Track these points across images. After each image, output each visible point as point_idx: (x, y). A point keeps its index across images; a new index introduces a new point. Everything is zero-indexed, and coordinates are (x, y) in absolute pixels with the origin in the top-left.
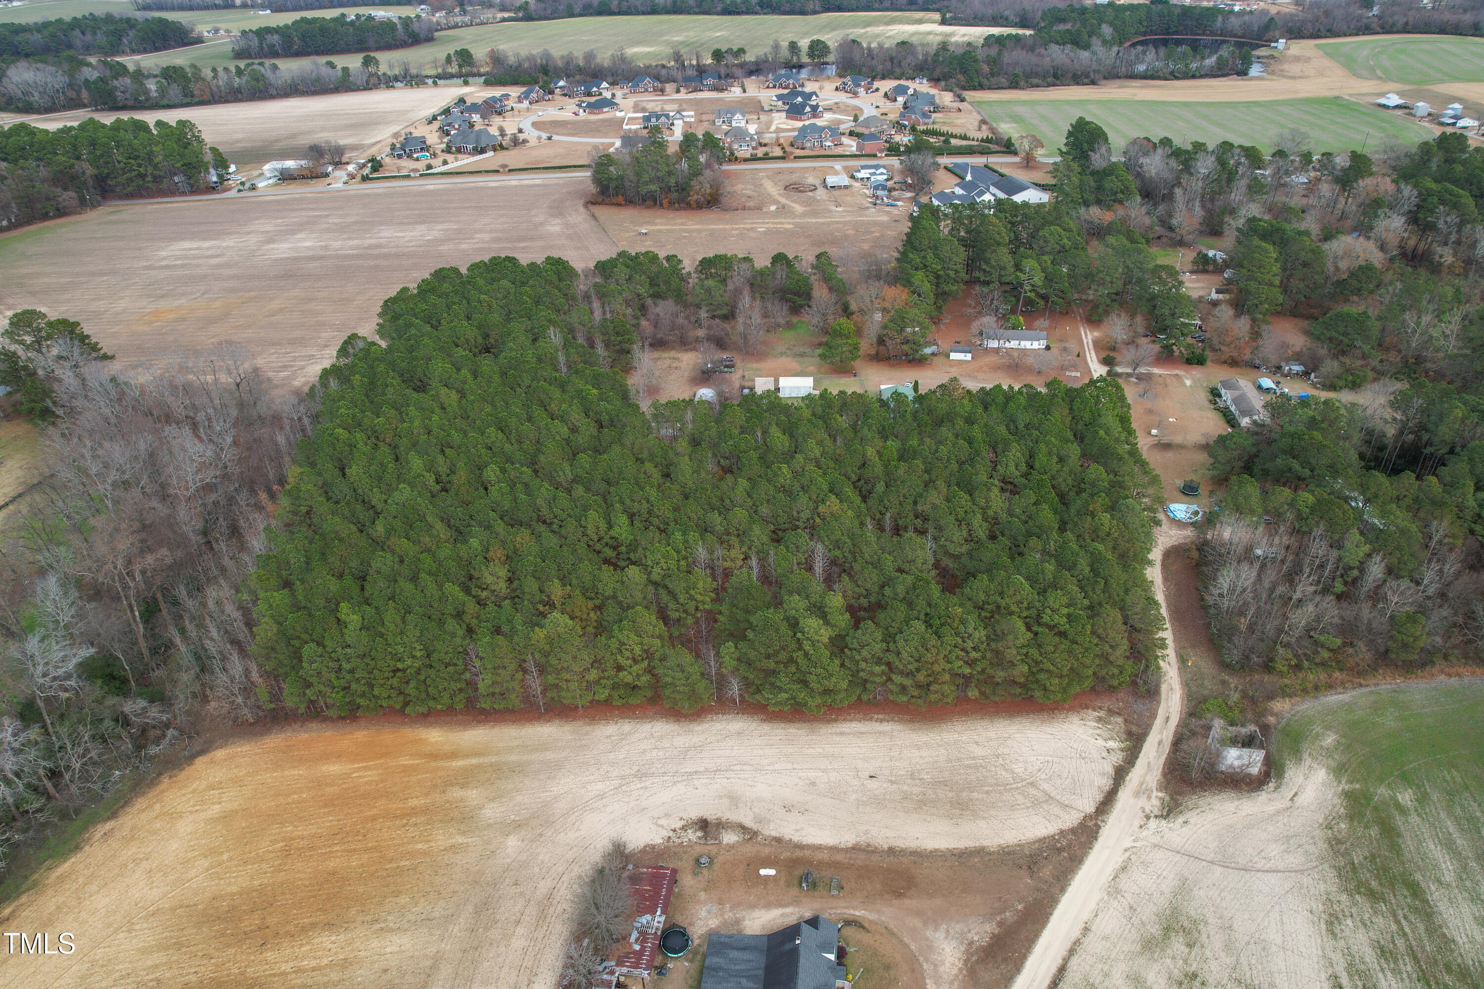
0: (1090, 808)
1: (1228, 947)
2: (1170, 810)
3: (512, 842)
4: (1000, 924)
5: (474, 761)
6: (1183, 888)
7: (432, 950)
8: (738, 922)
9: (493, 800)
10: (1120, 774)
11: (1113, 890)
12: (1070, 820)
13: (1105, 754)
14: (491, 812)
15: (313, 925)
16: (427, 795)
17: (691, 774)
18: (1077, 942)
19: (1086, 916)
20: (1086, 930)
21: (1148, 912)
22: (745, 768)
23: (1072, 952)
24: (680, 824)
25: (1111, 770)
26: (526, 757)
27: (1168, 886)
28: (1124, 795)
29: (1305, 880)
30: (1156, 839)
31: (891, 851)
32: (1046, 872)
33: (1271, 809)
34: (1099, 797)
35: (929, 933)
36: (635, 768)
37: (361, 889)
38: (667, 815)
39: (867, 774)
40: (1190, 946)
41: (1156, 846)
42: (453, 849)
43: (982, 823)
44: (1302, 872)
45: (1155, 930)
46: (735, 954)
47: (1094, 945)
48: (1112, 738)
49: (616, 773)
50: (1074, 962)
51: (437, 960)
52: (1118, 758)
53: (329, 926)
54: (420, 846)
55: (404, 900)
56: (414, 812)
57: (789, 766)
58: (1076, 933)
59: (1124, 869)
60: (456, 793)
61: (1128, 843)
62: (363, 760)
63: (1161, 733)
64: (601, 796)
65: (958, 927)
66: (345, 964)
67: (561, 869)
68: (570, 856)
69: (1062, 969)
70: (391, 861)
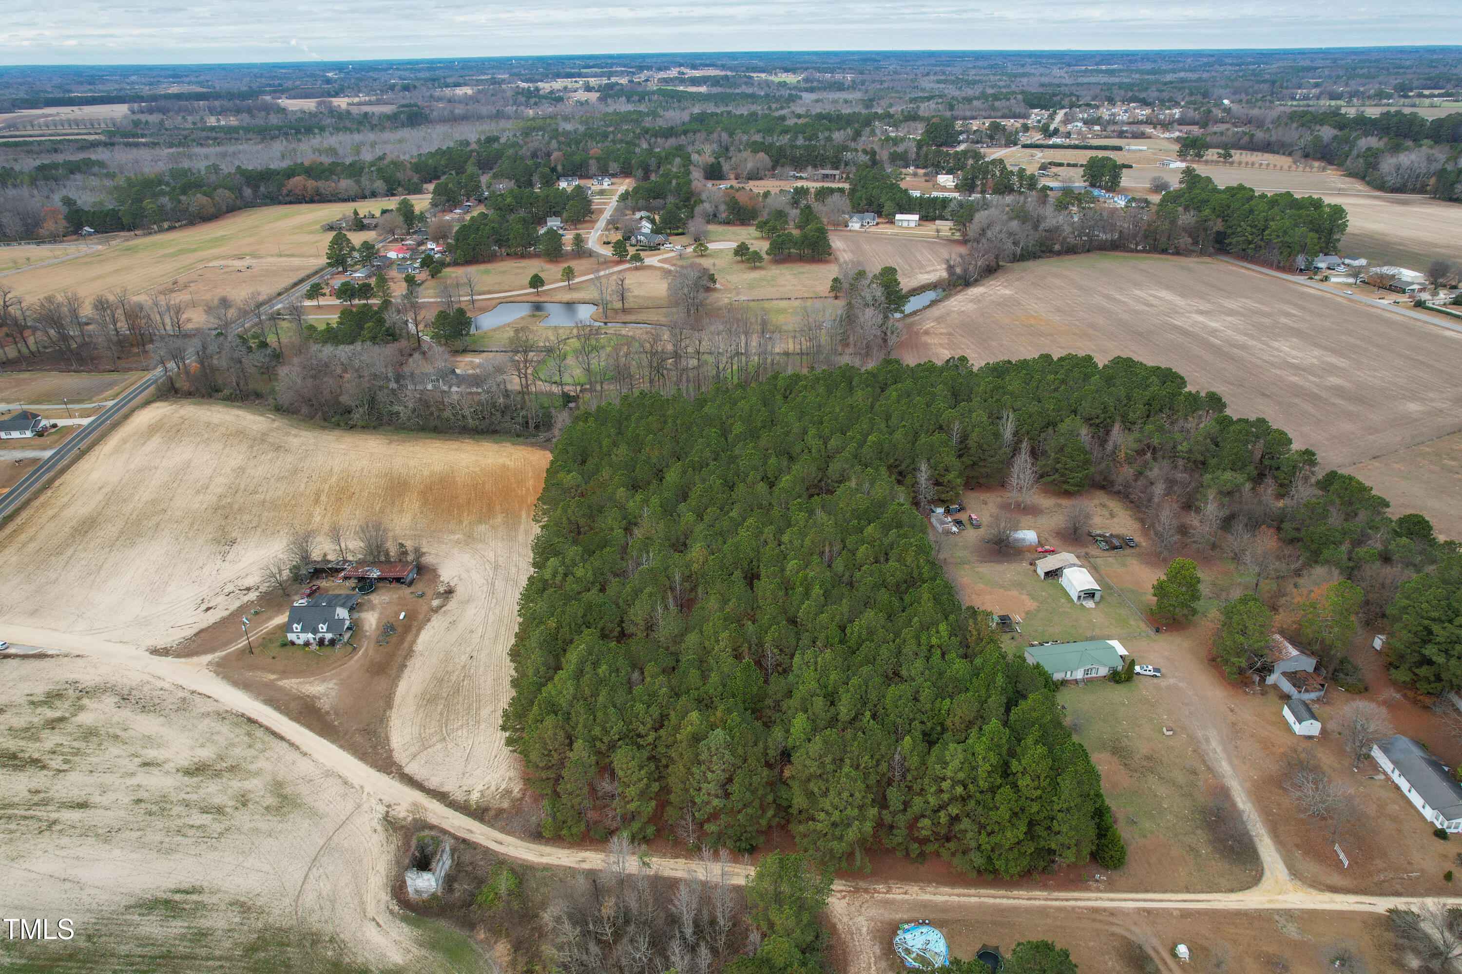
0: (407, 770)
1: (257, 830)
2: (390, 823)
4: (328, 713)
6: (314, 814)
10: (442, 797)
11: (329, 774)
12: (400, 756)
13: (465, 788)
17: (493, 584)
18: (297, 748)
19: (315, 756)
20: (305, 754)
21: (304, 790)
23: (292, 745)
24: (452, 584)
25: (445, 789)
27: (321, 805)
28: (417, 796)
29: (287, 901)
30: (365, 807)
31: (404, 666)
32: (358, 738)
33: (369, 898)
34: (418, 777)
35: (334, 681)
38: (461, 580)
39: (475, 654)
40: (267, 808)
41: (359, 806)
43: (413, 709)
44: (296, 900)
45: (288, 790)
47: (291, 755)
48: (482, 795)
50: (284, 745)
52: (459, 796)
57: (490, 621)
58: (304, 748)
59: (346, 783)
61: (367, 789)
63: (482, 834)
65: (333, 694)
69: (282, 738)
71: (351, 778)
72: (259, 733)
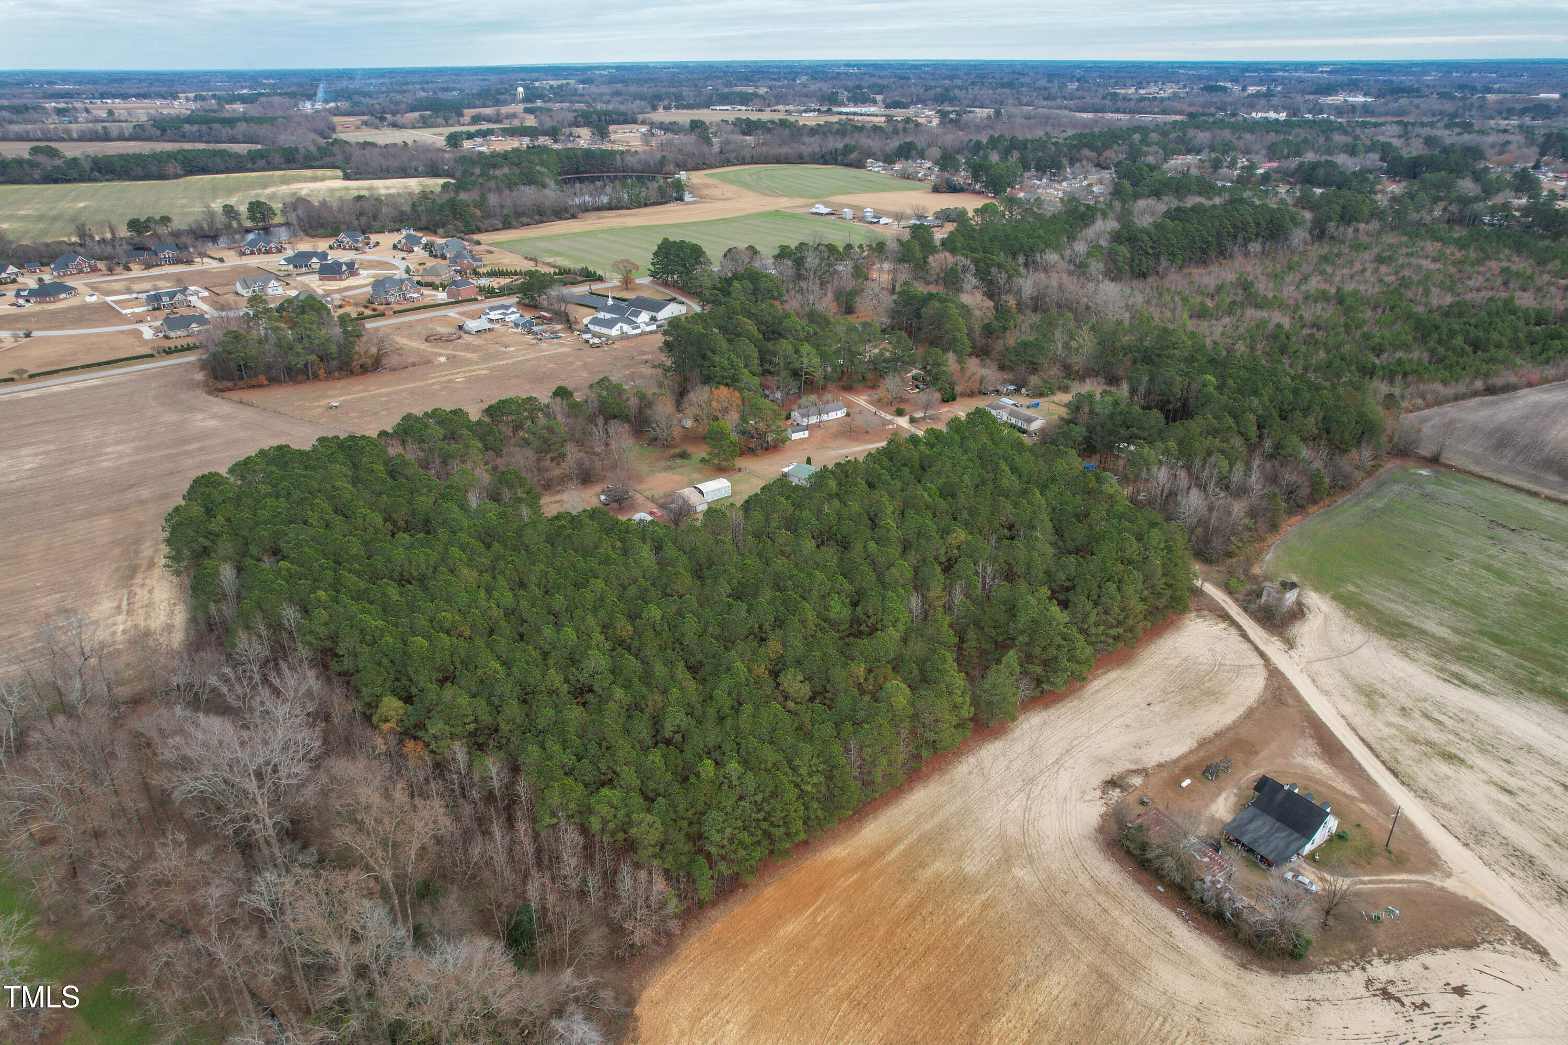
0: (1262, 662)
1: (1394, 689)
2: (1290, 644)
3: (1020, 873)
4: (1311, 738)
5: (902, 847)
6: (1345, 675)
7: (1083, 969)
8: (1213, 818)
9: (960, 858)
10: (1246, 638)
11: (1327, 693)
12: (1261, 672)
13: (1226, 632)
14: (972, 867)
15: (974, 1025)
16: (905, 890)
17: (1056, 762)
18: (1349, 724)
19: (1334, 711)
20: (1343, 716)
21: (1350, 694)
22: (1080, 739)
23: (1354, 731)
24: (1098, 793)
25: (1240, 639)
26: (936, 820)
27: (1338, 677)
28: (1262, 647)
29: (1374, 644)
30: (1304, 660)
31: (1218, 735)
32: (1291, 701)
33: (1321, 621)
34: (1255, 654)
35: (1294, 761)
36: (1020, 780)
37: (966, 978)
38: (1084, 793)
39: (1144, 705)
40: (1384, 697)
41: (1308, 663)
42: (985, 906)
43: (1231, 697)
44: (1368, 641)
45: (1363, 699)
46: (1252, 826)
47: (1357, 721)
48: (1217, 623)
49: (1012, 791)
50: (1361, 734)
51: (1094, 969)
52: (1233, 630)
53: (987, 1016)
54: (960, 922)
55: (1011, 959)
56: (914, 909)
57: (1100, 725)
58: (1342, 721)
59: (1313, 680)
60: (926, 874)
61: (1297, 668)
62: (806, 906)
63: (1232, 609)
64: (1027, 809)
65: (1299, 750)
66: (1041, 1025)
67: (1077, 864)
68: (1069, 853)
69: (1362, 740)
70: (956, 946)
71: (1309, 681)
72: (1386, 756)
